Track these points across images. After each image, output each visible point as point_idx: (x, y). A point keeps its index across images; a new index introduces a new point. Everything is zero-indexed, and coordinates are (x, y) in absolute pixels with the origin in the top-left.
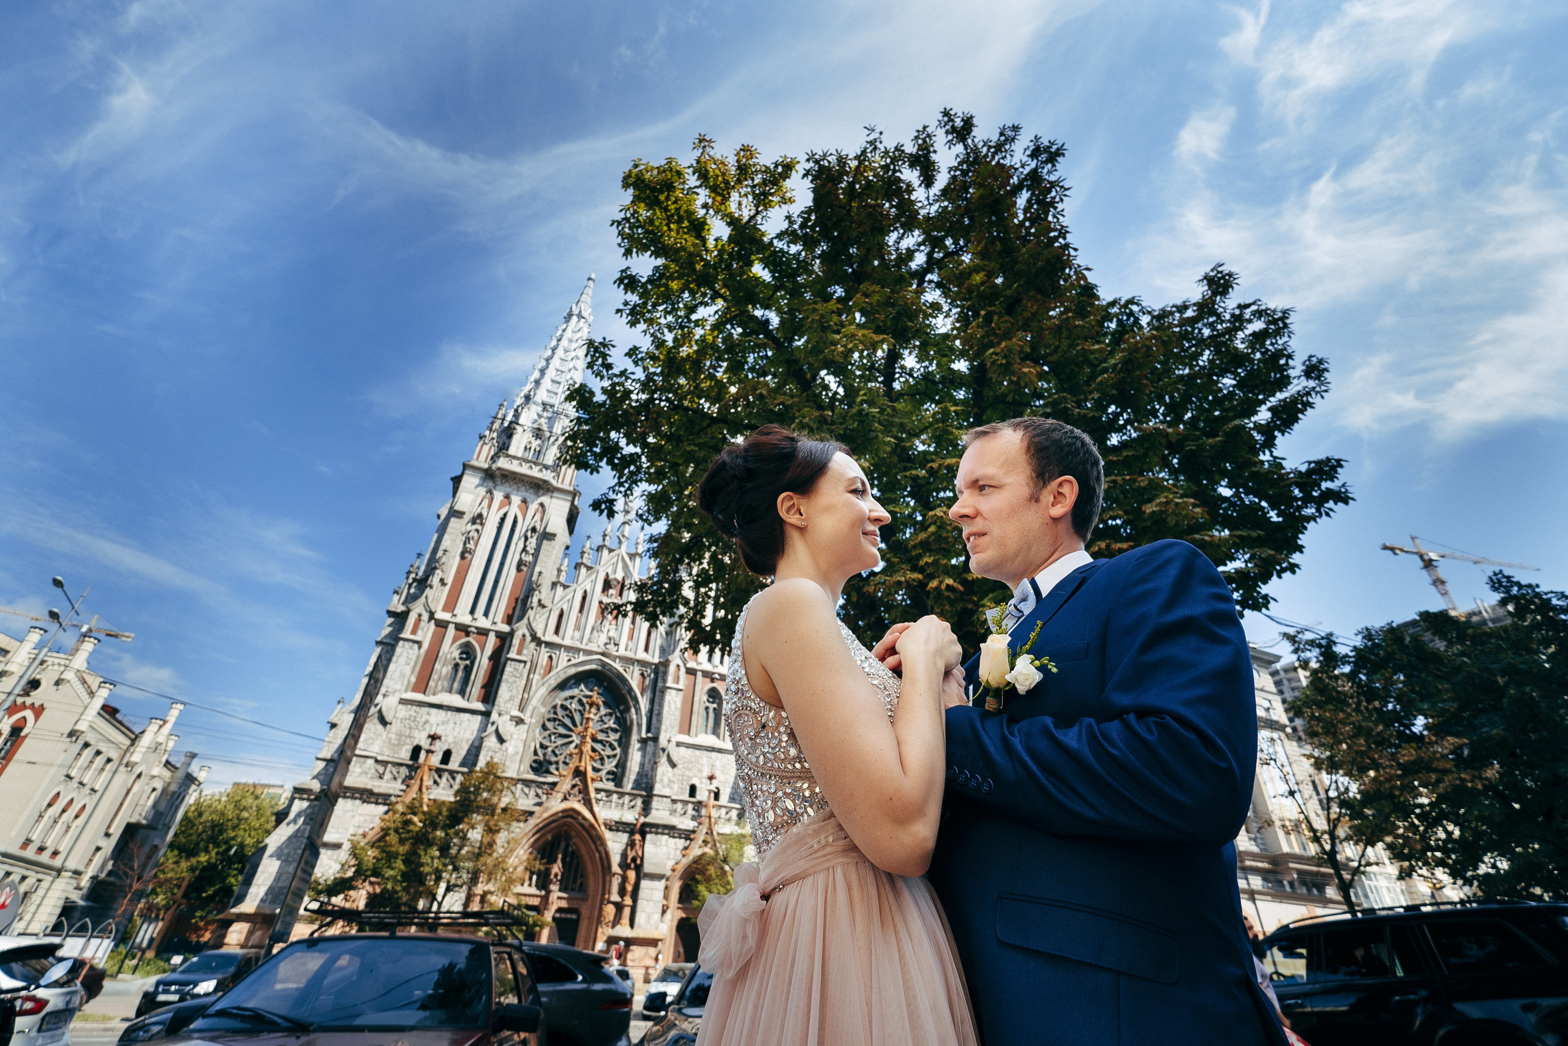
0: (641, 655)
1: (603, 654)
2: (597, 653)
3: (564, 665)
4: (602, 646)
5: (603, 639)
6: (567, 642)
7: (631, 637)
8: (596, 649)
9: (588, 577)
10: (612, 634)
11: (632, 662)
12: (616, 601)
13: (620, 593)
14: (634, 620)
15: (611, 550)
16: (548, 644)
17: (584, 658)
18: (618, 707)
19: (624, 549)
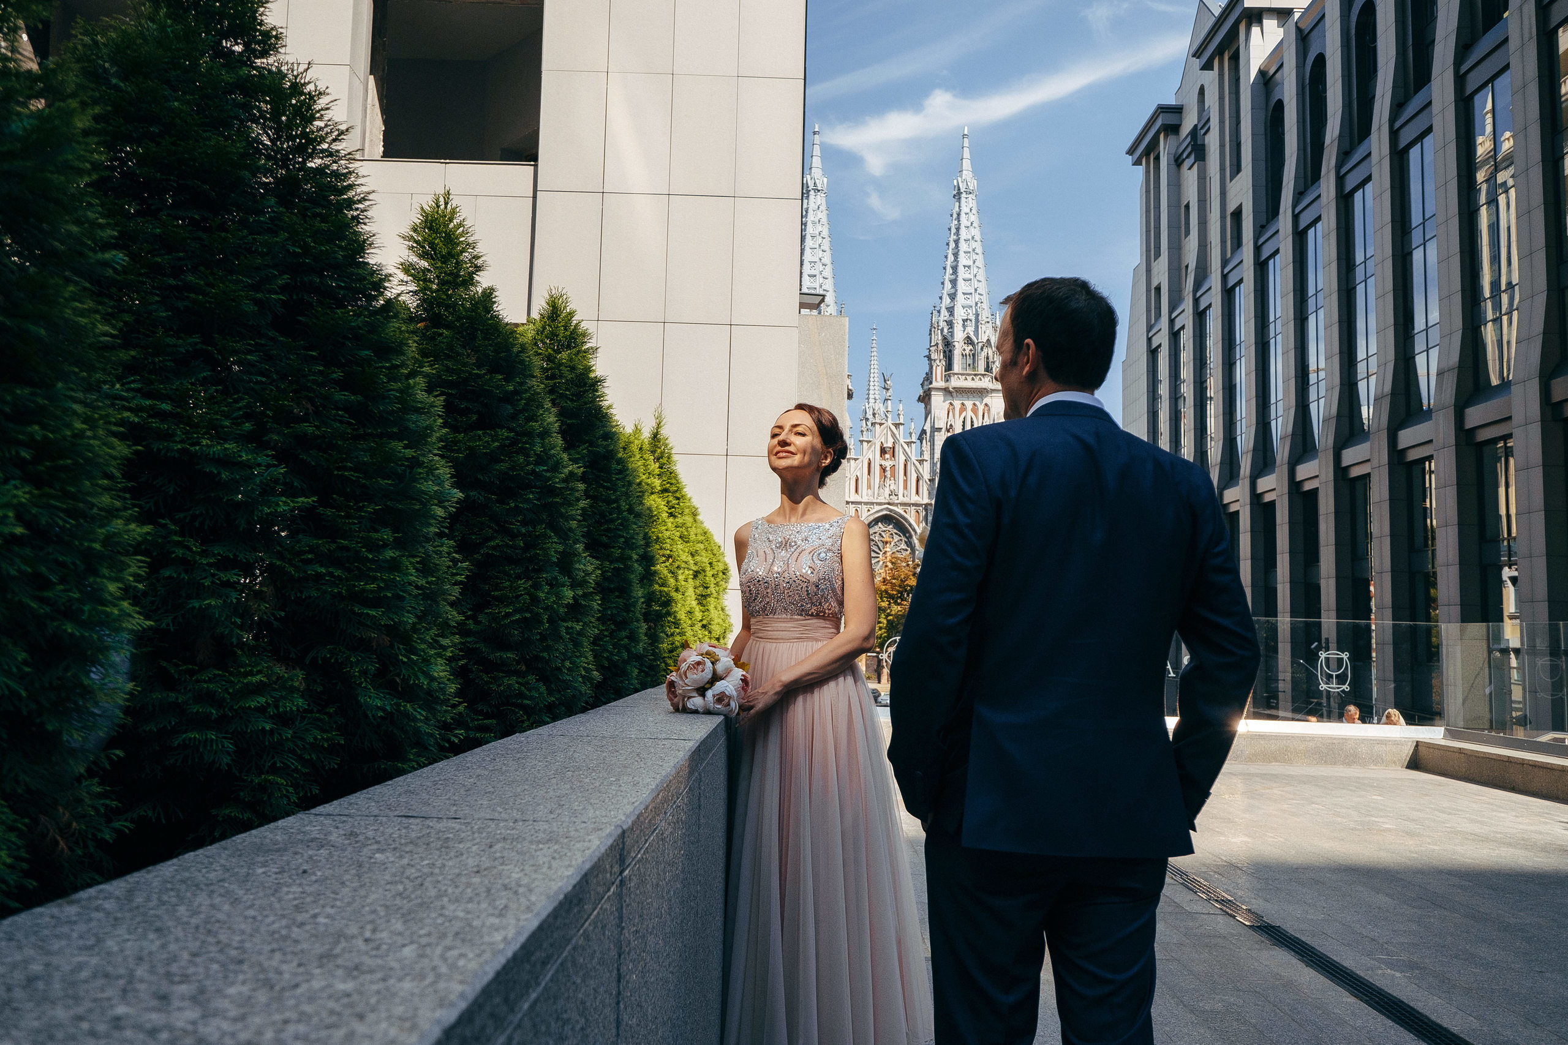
0: (915, 499)
1: (889, 504)
2: (885, 504)
3: (866, 515)
4: (887, 497)
5: (887, 492)
6: (865, 499)
7: (905, 487)
8: (884, 501)
9: (869, 449)
10: (893, 487)
11: (909, 505)
12: (892, 463)
13: (894, 456)
14: (905, 474)
15: (881, 424)
16: (853, 503)
17: (877, 508)
18: (905, 535)
19: (890, 422)
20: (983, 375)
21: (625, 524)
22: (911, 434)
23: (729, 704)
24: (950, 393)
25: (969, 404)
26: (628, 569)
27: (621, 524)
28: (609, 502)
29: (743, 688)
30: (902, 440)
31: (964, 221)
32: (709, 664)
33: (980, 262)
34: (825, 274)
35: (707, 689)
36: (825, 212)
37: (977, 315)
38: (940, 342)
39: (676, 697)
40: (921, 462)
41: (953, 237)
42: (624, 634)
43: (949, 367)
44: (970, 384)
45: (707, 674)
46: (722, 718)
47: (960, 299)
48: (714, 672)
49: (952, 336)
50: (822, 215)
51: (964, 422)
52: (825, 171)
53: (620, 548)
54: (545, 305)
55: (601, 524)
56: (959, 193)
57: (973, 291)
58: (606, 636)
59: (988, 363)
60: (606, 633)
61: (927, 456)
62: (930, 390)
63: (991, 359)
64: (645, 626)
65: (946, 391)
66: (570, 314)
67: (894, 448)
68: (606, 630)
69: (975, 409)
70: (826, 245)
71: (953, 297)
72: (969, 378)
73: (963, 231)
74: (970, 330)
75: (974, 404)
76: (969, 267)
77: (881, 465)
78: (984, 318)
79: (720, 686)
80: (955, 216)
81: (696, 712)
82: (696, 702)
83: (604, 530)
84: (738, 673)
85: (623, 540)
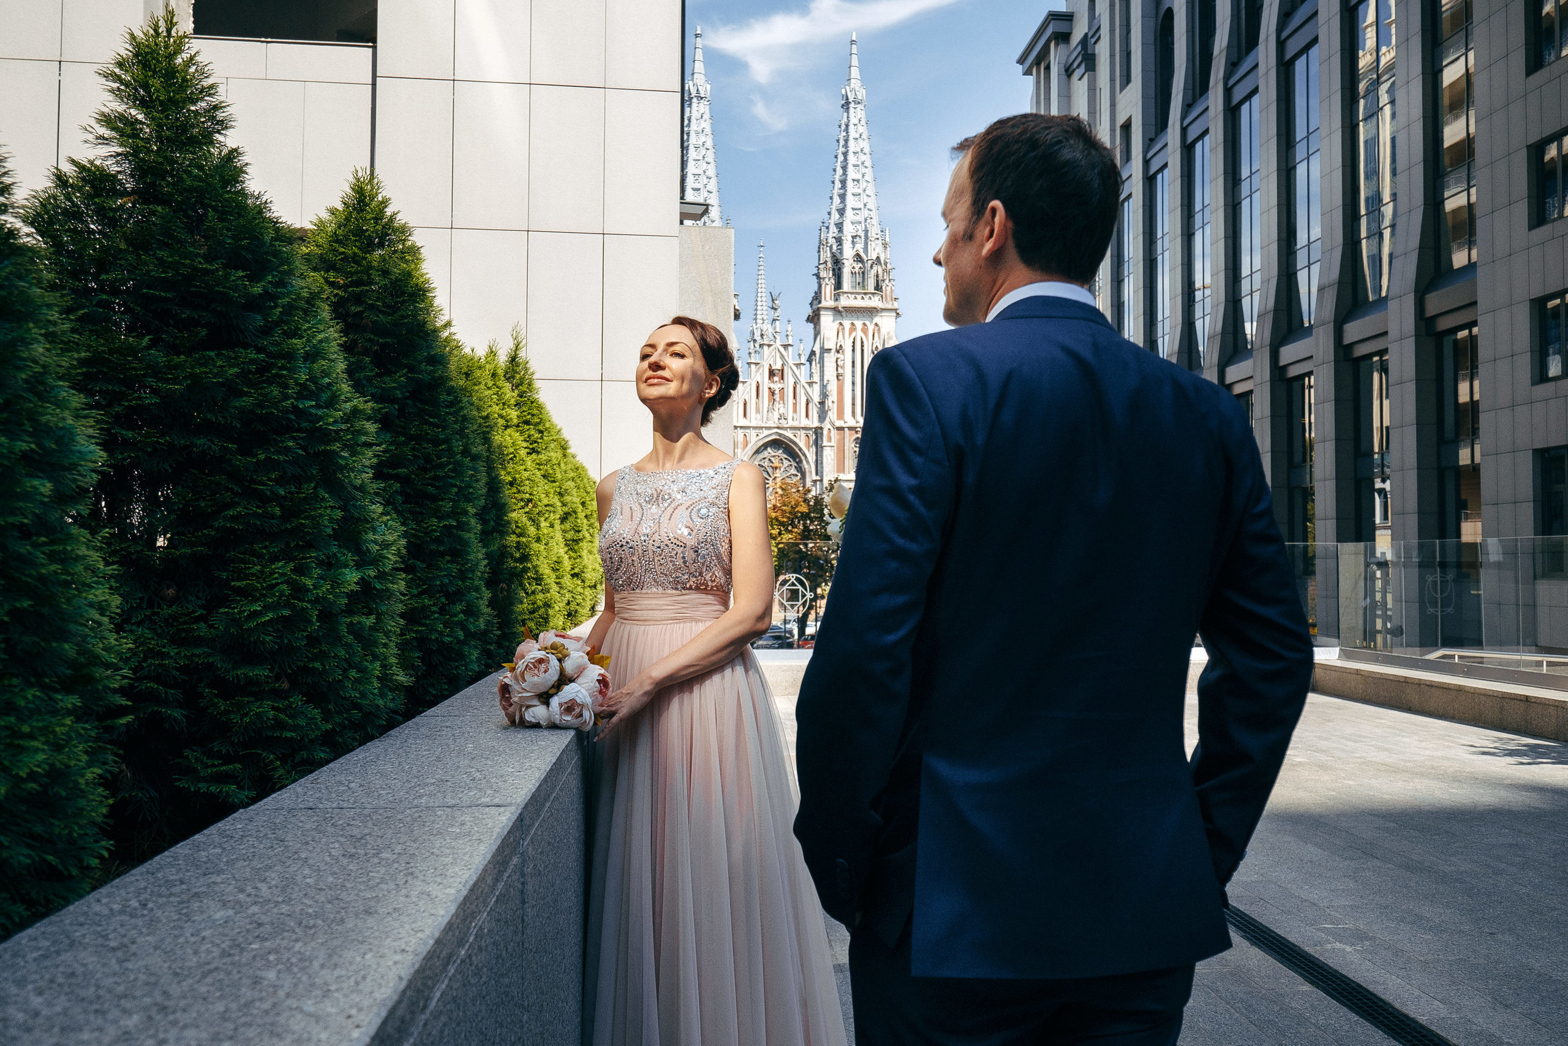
0: (805, 422)
1: (778, 428)
2: (774, 428)
3: (755, 440)
4: (777, 421)
5: (776, 416)
6: (754, 424)
7: (795, 411)
8: (773, 425)
9: (757, 372)
10: (782, 411)
11: (798, 429)
12: (781, 386)
13: (782, 379)
14: (795, 397)
15: (769, 346)
16: (741, 427)
17: (766, 432)
18: (794, 460)
19: (778, 343)
20: (873, 294)
21: (458, 470)
22: (800, 355)
23: (581, 715)
24: (840, 312)
25: (859, 324)
26: (462, 526)
27: (454, 470)
28: (436, 442)
29: (601, 692)
30: (791, 362)
31: (853, 133)
32: (554, 662)
33: (869, 176)
34: (709, 187)
35: (552, 696)
36: (709, 121)
37: (866, 231)
38: (829, 260)
39: (511, 705)
40: (810, 384)
41: (842, 150)
42: (459, 607)
43: (838, 285)
44: (859, 303)
45: (553, 675)
46: (572, 733)
47: (849, 213)
48: (562, 671)
49: (841, 253)
50: (706, 125)
51: (854, 343)
52: (708, 77)
53: (451, 500)
54: (349, 191)
55: (425, 470)
56: (848, 103)
57: (862, 206)
58: (435, 612)
59: (877, 281)
60: (434, 609)
61: (816, 378)
62: (819, 309)
63: (880, 278)
64: (487, 594)
65: (836, 310)
66: (382, 202)
67: (783, 370)
68: (434, 605)
69: (865, 330)
70: (710, 157)
71: (842, 212)
72: (859, 297)
73: (851, 143)
74: (860, 247)
75: (864, 324)
76: (858, 181)
77: (770, 388)
78: (874, 235)
79: (569, 691)
80: (843, 127)
81: (537, 726)
82: (538, 713)
83: (430, 479)
84: (595, 671)
85: (456, 490)
